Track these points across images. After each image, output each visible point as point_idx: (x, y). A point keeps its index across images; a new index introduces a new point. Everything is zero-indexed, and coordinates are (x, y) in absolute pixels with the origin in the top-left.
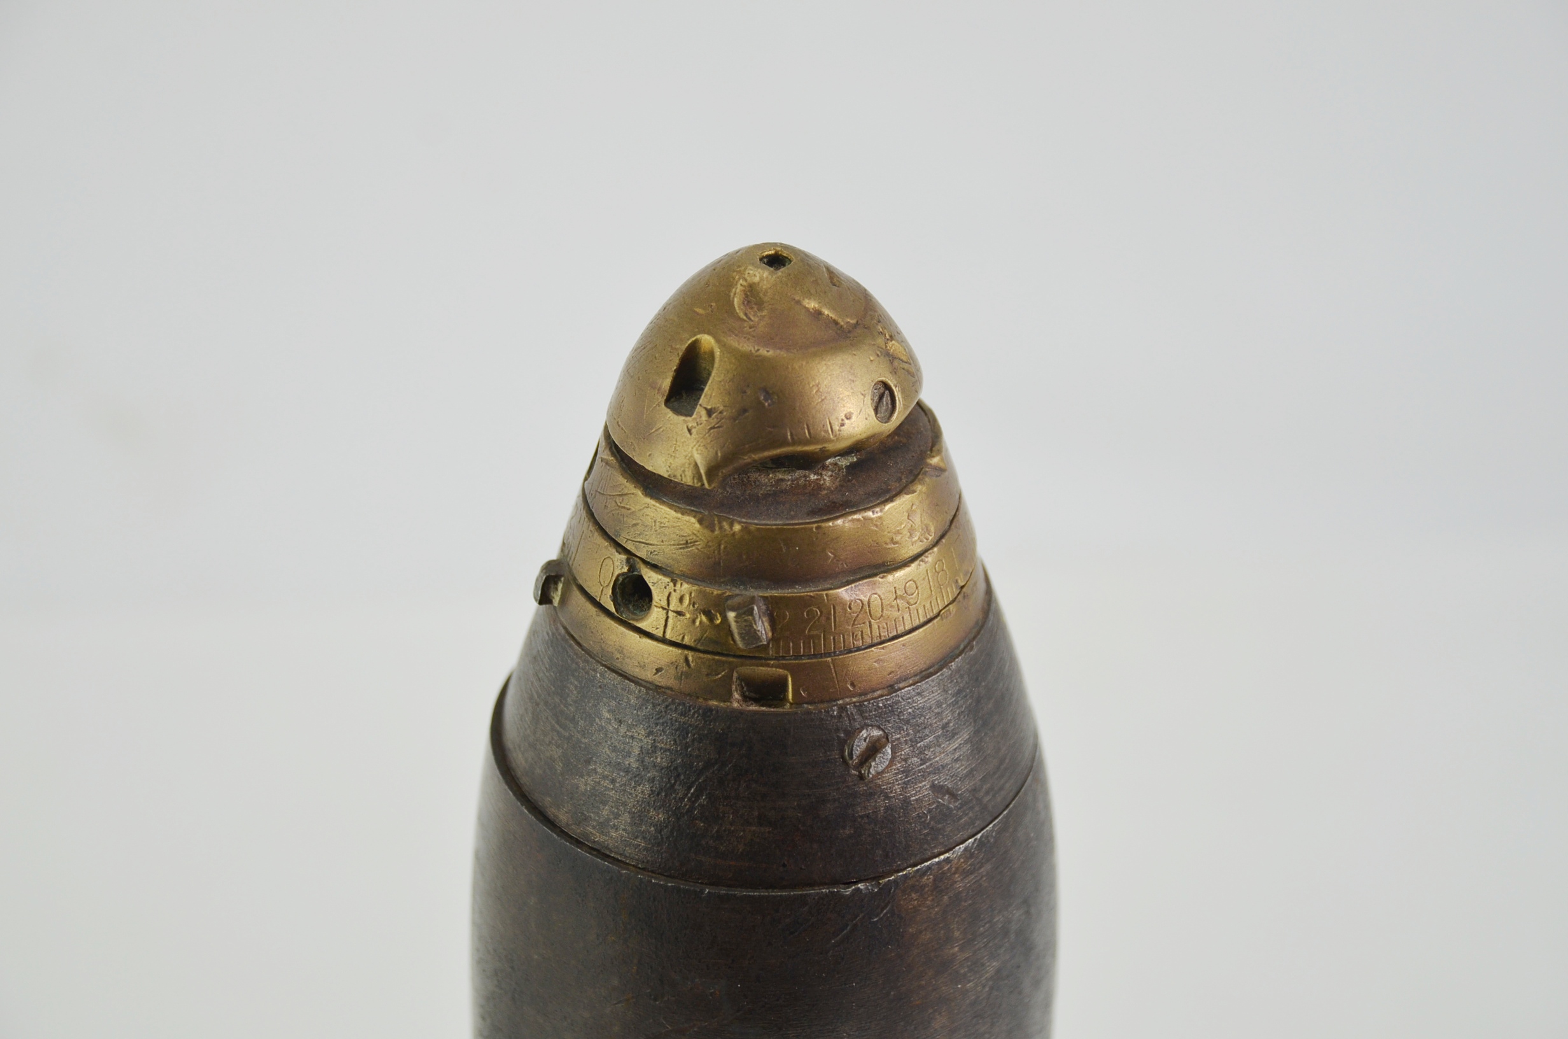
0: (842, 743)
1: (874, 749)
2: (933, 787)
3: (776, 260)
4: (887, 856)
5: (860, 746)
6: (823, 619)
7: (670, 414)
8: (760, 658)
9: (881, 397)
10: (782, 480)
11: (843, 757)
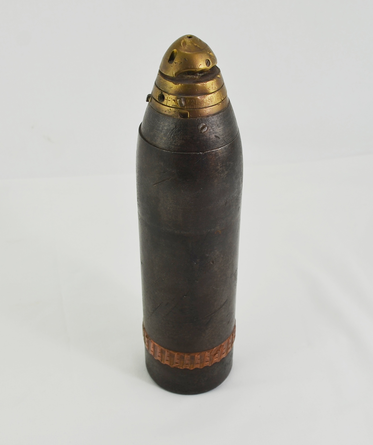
0: (198, 126)
1: (203, 127)
2: (215, 136)
3: (190, 37)
4: (206, 148)
5: (201, 127)
6: (195, 102)
7: (169, 64)
8: (183, 109)
9: (208, 62)
10: (189, 77)
11: (198, 128)
